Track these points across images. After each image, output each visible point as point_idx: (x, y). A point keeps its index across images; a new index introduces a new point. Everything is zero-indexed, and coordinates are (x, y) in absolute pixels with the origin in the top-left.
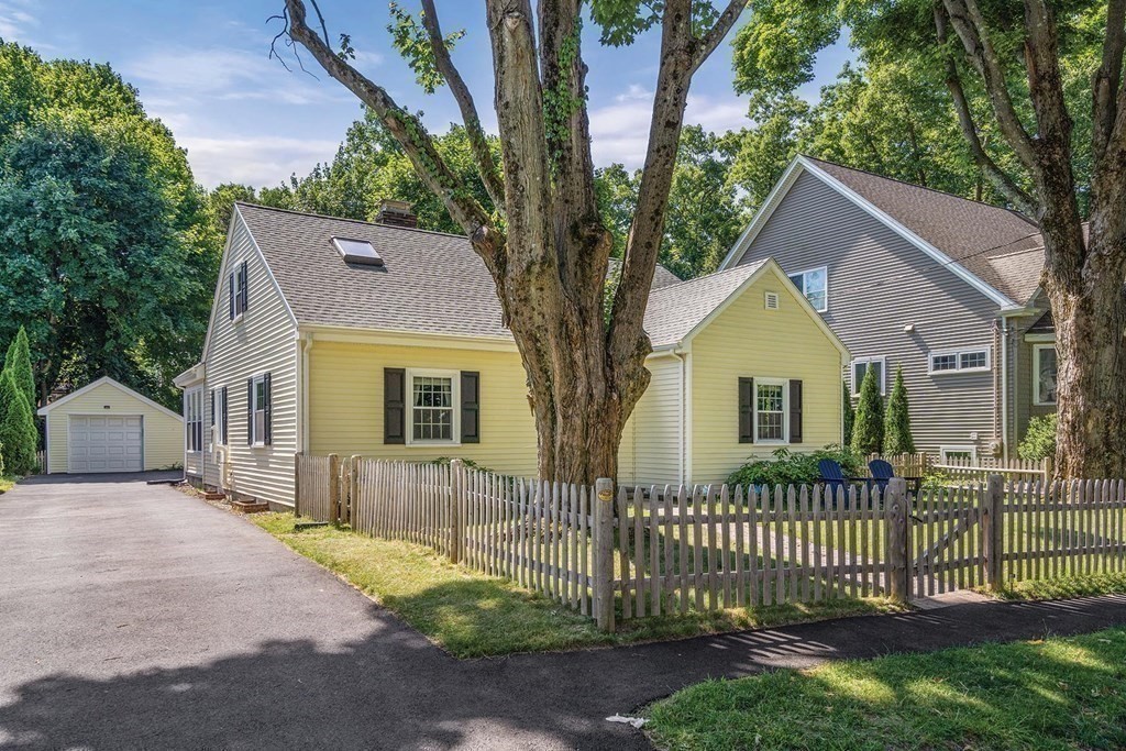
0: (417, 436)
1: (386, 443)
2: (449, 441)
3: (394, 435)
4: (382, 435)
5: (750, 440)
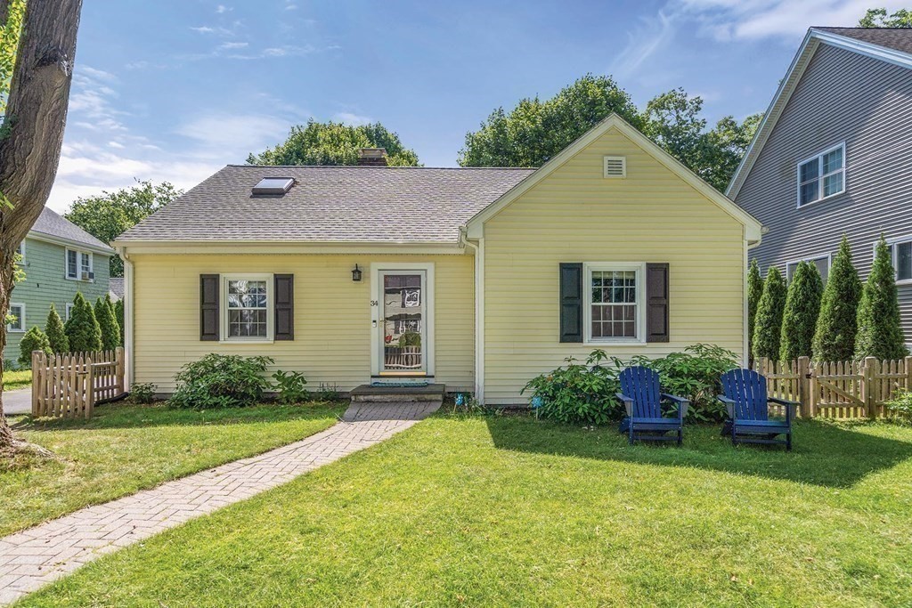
0: (232, 333)
1: (202, 340)
2: (263, 338)
3: (209, 332)
4: (199, 333)
5: (577, 337)
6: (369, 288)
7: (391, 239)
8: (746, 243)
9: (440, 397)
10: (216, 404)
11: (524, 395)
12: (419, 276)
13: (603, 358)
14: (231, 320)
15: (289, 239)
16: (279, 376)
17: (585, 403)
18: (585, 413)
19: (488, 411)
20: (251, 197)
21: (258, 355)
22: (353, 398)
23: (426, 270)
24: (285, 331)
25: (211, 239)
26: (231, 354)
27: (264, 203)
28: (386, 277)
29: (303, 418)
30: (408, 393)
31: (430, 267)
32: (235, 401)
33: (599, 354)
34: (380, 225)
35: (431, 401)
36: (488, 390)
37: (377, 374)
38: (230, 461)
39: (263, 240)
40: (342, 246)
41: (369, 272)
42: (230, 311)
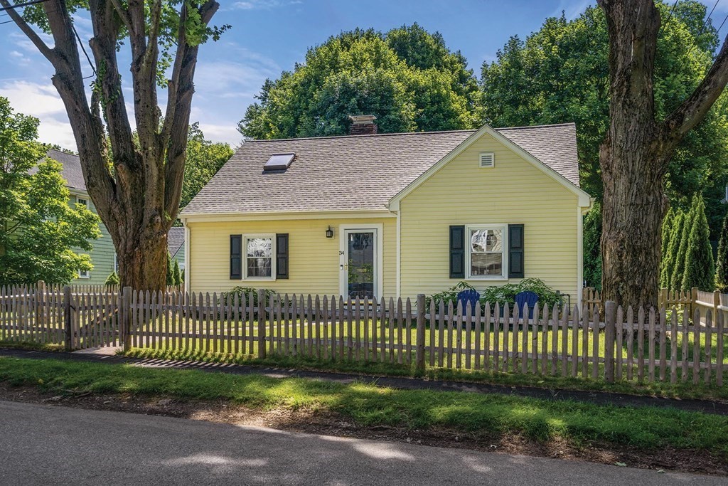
0: (250, 274)
1: (231, 279)
2: (268, 278)
3: (235, 274)
4: (229, 274)
5: (461, 275)
6: (338, 242)
8: (579, 209)
12: (372, 234)
14: (249, 265)
15: (285, 210)
20: (263, 173)
21: (265, 288)
23: (376, 229)
24: (283, 273)
26: (249, 287)
27: (273, 178)
28: (349, 234)
31: (379, 226)
39: (269, 212)
40: (320, 214)
41: (338, 231)
42: (249, 259)
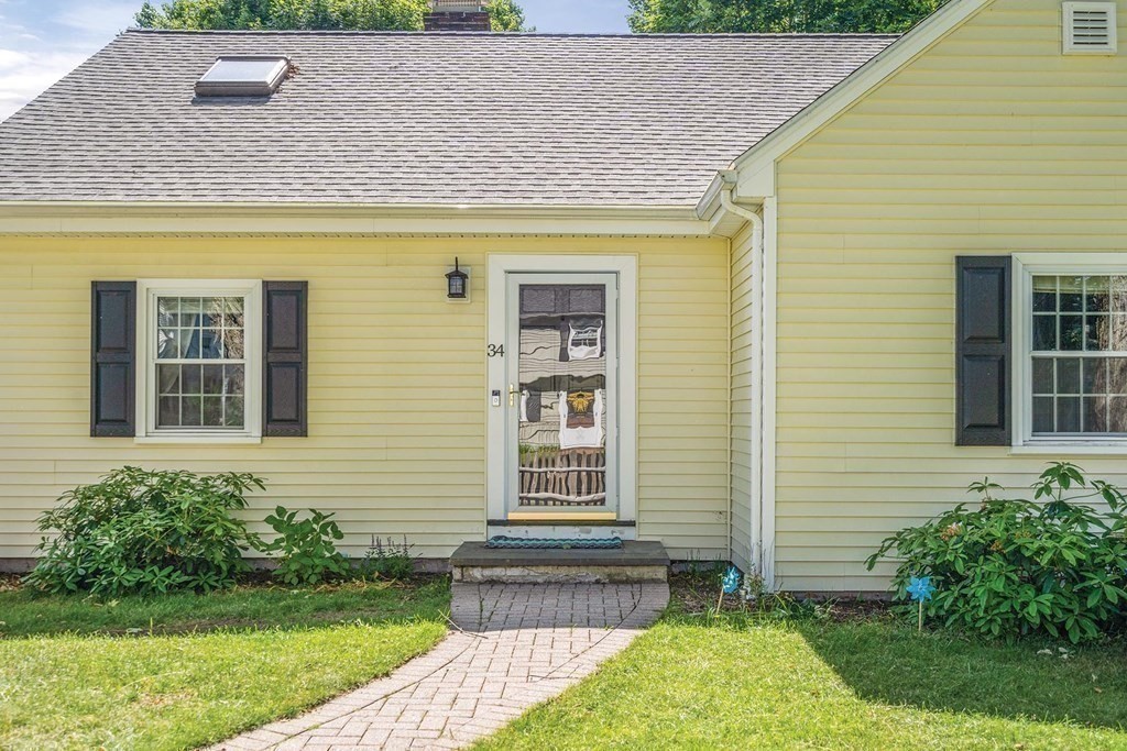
0: (167, 419)
2: (235, 431)
3: (111, 417)
4: (87, 418)
5: (997, 432)
6: (484, 315)
7: (538, 200)
9: (661, 573)
10: (139, 585)
11: (877, 570)
12: (601, 288)
13: (1073, 483)
14: (161, 386)
15: (296, 200)
16: (280, 519)
17: (1039, 591)
18: (1042, 616)
19: (798, 607)
20: (194, 102)
21: (226, 469)
22: (457, 574)
23: (617, 273)
24: (287, 416)
25: (120, 198)
26: (171, 468)
28: (523, 288)
29: (366, 621)
30: (588, 563)
31: (626, 264)
32: (186, 578)
33: (1064, 474)
34: (505, 168)
35: (640, 582)
36: (784, 556)
37: (502, 518)
38: (250, 728)
39: (239, 202)
40: (426, 216)
41: (484, 278)
42: (160, 368)
